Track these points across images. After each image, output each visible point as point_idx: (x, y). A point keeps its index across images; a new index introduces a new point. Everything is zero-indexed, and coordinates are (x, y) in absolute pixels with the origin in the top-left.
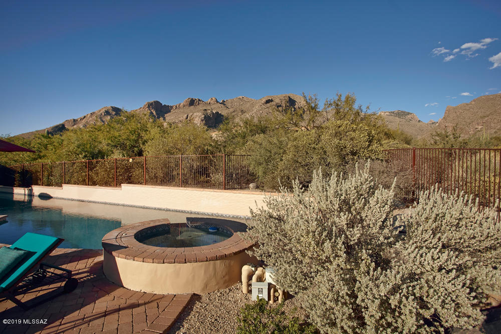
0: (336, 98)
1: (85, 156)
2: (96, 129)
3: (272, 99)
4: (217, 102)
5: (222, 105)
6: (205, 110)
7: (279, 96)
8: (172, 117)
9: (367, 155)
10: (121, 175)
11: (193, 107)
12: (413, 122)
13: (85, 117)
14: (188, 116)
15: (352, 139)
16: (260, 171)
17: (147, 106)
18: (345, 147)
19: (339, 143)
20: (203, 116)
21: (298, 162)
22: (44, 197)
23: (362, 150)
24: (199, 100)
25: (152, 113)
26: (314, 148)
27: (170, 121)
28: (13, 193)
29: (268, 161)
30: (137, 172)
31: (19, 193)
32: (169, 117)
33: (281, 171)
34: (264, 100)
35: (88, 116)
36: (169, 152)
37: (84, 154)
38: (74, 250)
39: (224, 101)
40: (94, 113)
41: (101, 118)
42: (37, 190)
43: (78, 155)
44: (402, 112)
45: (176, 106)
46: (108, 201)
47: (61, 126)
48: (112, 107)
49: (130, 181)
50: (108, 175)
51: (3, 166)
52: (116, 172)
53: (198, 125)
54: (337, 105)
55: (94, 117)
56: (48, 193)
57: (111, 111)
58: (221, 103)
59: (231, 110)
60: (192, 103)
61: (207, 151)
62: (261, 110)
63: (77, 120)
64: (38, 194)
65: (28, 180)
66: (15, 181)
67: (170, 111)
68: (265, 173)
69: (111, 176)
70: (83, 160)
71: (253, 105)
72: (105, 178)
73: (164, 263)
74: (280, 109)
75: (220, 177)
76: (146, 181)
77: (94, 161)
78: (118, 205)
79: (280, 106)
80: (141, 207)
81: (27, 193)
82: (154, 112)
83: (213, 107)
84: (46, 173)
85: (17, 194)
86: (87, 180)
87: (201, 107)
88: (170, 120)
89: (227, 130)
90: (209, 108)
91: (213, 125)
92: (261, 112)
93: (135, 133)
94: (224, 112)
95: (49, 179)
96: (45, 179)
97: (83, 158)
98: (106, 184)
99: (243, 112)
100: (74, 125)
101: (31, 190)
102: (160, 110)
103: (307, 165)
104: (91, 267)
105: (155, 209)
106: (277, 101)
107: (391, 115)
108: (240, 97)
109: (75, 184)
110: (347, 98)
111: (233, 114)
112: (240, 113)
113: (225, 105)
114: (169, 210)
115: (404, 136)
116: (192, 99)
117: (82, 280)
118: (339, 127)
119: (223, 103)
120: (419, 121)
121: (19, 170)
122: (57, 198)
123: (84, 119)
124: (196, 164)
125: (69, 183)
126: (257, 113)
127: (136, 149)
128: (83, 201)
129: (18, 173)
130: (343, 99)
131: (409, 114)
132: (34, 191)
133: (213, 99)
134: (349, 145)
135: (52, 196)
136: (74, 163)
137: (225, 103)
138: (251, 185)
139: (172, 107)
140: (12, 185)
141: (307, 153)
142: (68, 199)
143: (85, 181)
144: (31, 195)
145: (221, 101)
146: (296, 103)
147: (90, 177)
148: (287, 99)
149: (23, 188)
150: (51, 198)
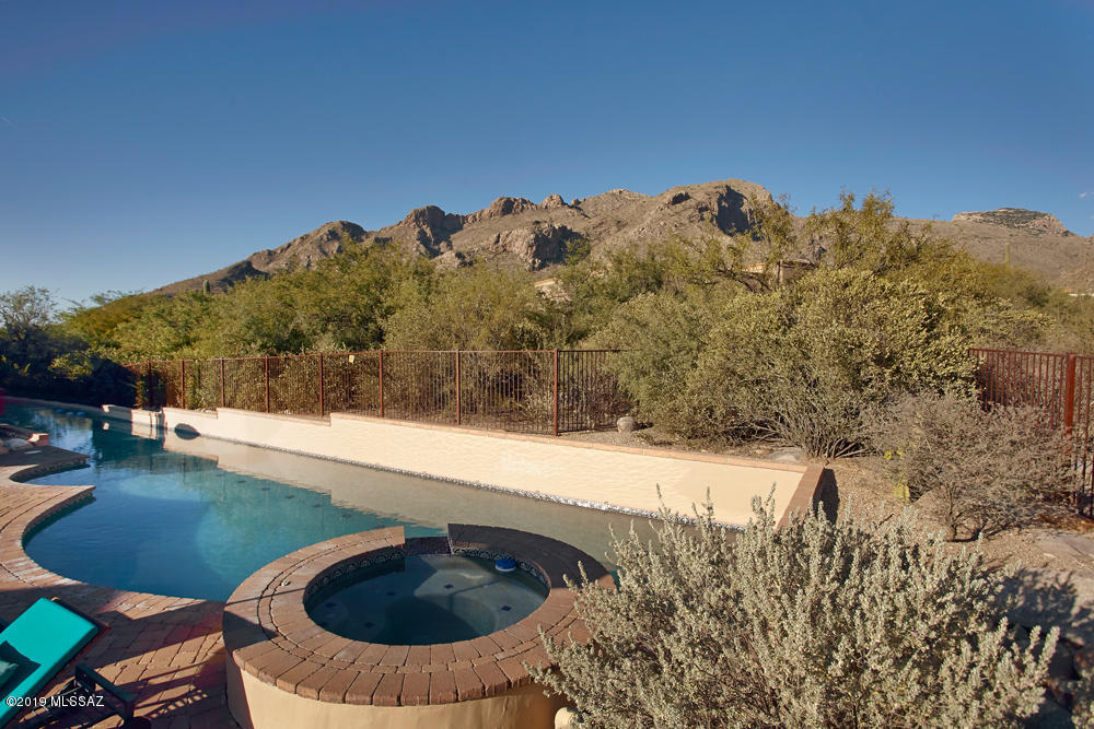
0: (839, 206)
1: (263, 346)
2: (291, 282)
3: (687, 194)
4: (563, 204)
5: (574, 211)
6: (538, 222)
7: (704, 187)
8: (466, 241)
9: (924, 366)
10: (334, 389)
11: (509, 216)
12: (1049, 236)
13: (289, 245)
14: (499, 237)
15: (880, 322)
16: (641, 390)
17: (413, 217)
18: (861, 345)
19: (842, 333)
20: (532, 236)
21: (734, 373)
22: (186, 432)
23: (909, 352)
24: (524, 201)
25: (422, 233)
26: (777, 342)
27: (462, 250)
28: (131, 422)
29: (662, 366)
30: (366, 383)
31: (142, 421)
32: (460, 241)
33: (692, 393)
34: (669, 197)
35: (297, 243)
36: (434, 341)
37: (259, 342)
38: (187, 601)
39: (578, 202)
40: (307, 236)
41: (320, 247)
42: (174, 416)
43: (250, 344)
44: (1018, 212)
45: (474, 217)
46: (304, 449)
47: (244, 266)
48: (342, 223)
50: (307, 389)
51: (115, 364)
52: (323, 384)
53: (522, 255)
54: (842, 225)
55: (307, 245)
56: (191, 425)
57: (340, 231)
58: (571, 207)
59: (595, 221)
60: (508, 207)
61: (522, 335)
62: (660, 219)
63: (275, 253)
64: (175, 426)
65: (159, 393)
66: (137, 395)
67: (461, 228)
68: (653, 396)
69: (312, 392)
70: (259, 356)
71: (643, 209)
72: (300, 395)
73: (344, 702)
74: (706, 215)
75: (545, 401)
76: (384, 408)
77: (282, 356)
78: (325, 459)
79: (706, 209)
81: (154, 423)
82: (428, 231)
83: (553, 215)
84: (190, 382)
85: (137, 424)
86: (266, 400)
87: (528, 217)
88: (461, 246)
89: (572, 277)
90: (543, 217)
91: (555, 256)
92: (662, 223)
94: (577, 226)
95: (195, 393)
96: (188, 395)
97: (259, 351)
99: (620, 224)
100: (268, 263)
101: (161, 417)
102: (439, 226)
103: (758, 382)
104: (206, 664)
106: (700, 197)
107: (989, 221)
108: (614, 191)
109: (243, 408)
110: (870, 206)
111: (599, 230)
112: (615, 228)
113: (580, 209)
114: (431, 478)
115: (1026, 283)
116: (508, 199)
117: (172, 707)
118: (846, 285)
119: (576, 206)
120: (1066, 233)
121: (143, 371)
122: (209, 437)
123: (289, 250)
124: (493, 371)
125: (229, 405)
126: (654, 226)
129: (142, 378)
130: (858, 206)
131: (1036, 215)
132: (167, 419)
133: (554, 197)
134: (870, 338)
135: (199, 431)
136: (240, 362)
137: (580, 206)
138: (622, 422)
139: (465, 218)
140: (129, 403)
141: (759, 353)
142: (229, 441)
143: (261, 399)
144: (161, 428)
145: (572, 202)
146: (745, 201)
147: (271, 392)
148: (724, 191)
149: (147, 412)
150: (197, 435)
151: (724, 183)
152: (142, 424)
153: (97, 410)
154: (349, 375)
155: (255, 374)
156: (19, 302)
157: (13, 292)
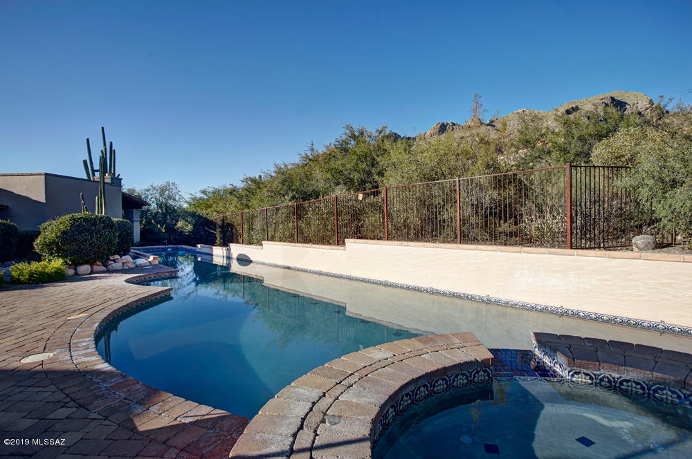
1: (293, 198)
3: (577, 107)
4: (481, 124)
5: (489, 127)
10: (346, 225)
11: (445, 134)
22: (244, 260)
24: (454, 124)
28: (212, 255)
30: (371, 219)
31: (218, 254)
34: (562, 111)
37: (291, 195)
39: (492, 121)
42: (236, 249)
43: (284, 196)
45: (420, 137)
46: (324, 270)
49: (359, 234)
50: (326, 225)
51: (204, 219)
52: (337, 220)
56: (247, 255)
58: (488, 125)
60: (443, 129)
64: (237, 256)
65: (229, 235)
66: (216, 238)
69: (329, 228)
70: (290, 204)
72: (320, 230)
76: (388, 234)
77: (305, 203)
78: (341, 277)
80: (380, 283)
81: (225, 255)
83: (474, 131)
84: (246, 226)
85: (215, 256)
86: (296, 234)
87: (457, 134)
93: (365, 159)
95: (249, 234)
96: (245, 235)
97: (290, 200)
98: (323, 240)
101: (229, 250)
105: (408, 288)
106: (587, 108)
108: (519, 111)
109: (280, 241)
113: (494, 126)
114: (438, 293)
116: (443, 124)
119: (491, 124)
121: (220, 222)
122: (257, 263)
125: (272, 239)
127: (369, 185)
128: (289, 268)
129: (219, 227)
132: (232, 252)
135: (252, 259)
136: (278, 209)
137: (493, 124)
138: (638, 240)
139: (414, 138)
140: (212, 242)
142: (270, 265)
143: (292, 235)
144: (229, 258)
145: (488, 122)
146: (627, 106)
147: (299, 230)
148: (608, 101)
149: (221, 248)
150: (251, 262)
151: (609, 95)
152: (218, 256)
153: (194, 248)
154: (356, 215)
155: (288, 218)
156: (163, 190)
157: (159, 185)
